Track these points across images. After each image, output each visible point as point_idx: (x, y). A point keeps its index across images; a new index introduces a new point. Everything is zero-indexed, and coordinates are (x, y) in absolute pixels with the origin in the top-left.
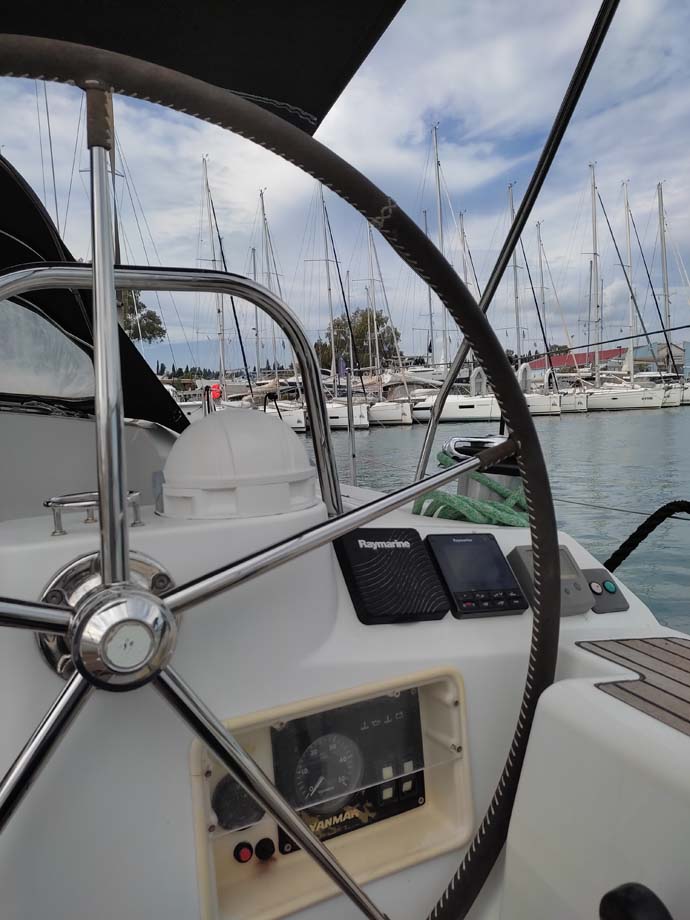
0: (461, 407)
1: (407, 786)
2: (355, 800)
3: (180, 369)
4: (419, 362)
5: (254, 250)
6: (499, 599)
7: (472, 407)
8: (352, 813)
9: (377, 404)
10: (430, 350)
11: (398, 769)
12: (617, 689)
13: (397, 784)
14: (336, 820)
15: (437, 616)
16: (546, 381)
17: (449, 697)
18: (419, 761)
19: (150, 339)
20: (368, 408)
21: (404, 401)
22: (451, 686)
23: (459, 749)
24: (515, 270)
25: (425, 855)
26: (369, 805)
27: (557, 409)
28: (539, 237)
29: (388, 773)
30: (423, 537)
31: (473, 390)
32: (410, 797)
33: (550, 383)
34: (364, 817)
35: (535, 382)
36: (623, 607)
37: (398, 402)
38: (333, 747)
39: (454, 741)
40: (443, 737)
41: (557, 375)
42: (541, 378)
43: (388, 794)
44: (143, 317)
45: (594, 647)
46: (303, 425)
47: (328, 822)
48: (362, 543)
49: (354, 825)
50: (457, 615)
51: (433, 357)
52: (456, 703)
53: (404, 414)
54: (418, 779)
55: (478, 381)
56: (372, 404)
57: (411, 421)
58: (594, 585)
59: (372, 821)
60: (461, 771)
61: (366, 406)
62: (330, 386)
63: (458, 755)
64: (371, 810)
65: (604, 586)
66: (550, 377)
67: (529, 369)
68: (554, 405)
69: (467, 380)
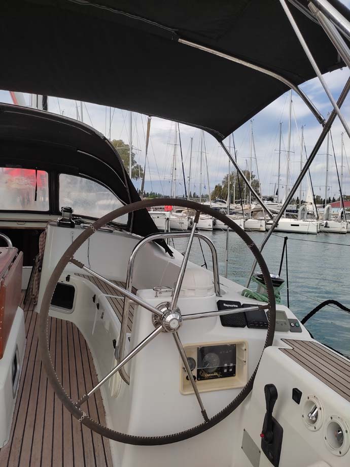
0: (292, 225)
1: (231, 370)
2: (217, 371)
3: (148, 193)
4: (271, 199)
5: (192, 139)
6: (261, 324)
7: (298, 225)
8: (216, 374)
9: (249, 220)
10: (277, 194)
11: (229, 364)
12: (285, 351)
13: (228, 368)
14: (212, 375)
15: (243, 326)
16: (340, 215)
17: (244, 348)
18: (235, 362)
19: (137, 178)
20: (244, 222)
21: (262, 220)
22: (244, 345)
23: (245, 362)
24: (327, 157)
25: (233, 387)
26: (220, 373)
27: (345, 230)
28: (342, 139)
29: (226, 365)
30: (242, 304)
31: (299, 217)
32: (231, 373)
33: (342, 216)
34: (219, 376)
35: (333, 215)
36: (300, 331)
37: (259, 219)
38: (212, 356)
39: (244, 360)
40: (241, 358)
41: (346, 212)
42: (337, 213)
43: (225, 371)
44: (135, 167)
45: (286, 341)
46: (211, 227)
47: (210, 375)
48: (224, 305)
49: (216, 377)
50: (249, 327)
51: (278, 197)
52: (245, 350)
53: (261, 226)
54: (234, 367)
55: (303, 212)
56: (246, 220)
57: (265, 230)
58: (292, 324)
59: (221, 377)
60: (245, 367)
61: (243, 220)
62: (225, 208)
63: (244, 363)
64: (221, 374)
65: (295, 325)
66: (342, 213)
67: (331, 208)
68: (344, 228)
69: (297, 211)
